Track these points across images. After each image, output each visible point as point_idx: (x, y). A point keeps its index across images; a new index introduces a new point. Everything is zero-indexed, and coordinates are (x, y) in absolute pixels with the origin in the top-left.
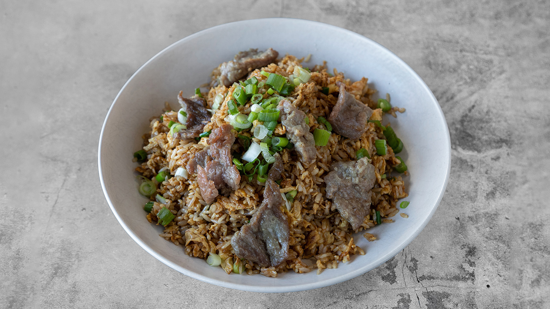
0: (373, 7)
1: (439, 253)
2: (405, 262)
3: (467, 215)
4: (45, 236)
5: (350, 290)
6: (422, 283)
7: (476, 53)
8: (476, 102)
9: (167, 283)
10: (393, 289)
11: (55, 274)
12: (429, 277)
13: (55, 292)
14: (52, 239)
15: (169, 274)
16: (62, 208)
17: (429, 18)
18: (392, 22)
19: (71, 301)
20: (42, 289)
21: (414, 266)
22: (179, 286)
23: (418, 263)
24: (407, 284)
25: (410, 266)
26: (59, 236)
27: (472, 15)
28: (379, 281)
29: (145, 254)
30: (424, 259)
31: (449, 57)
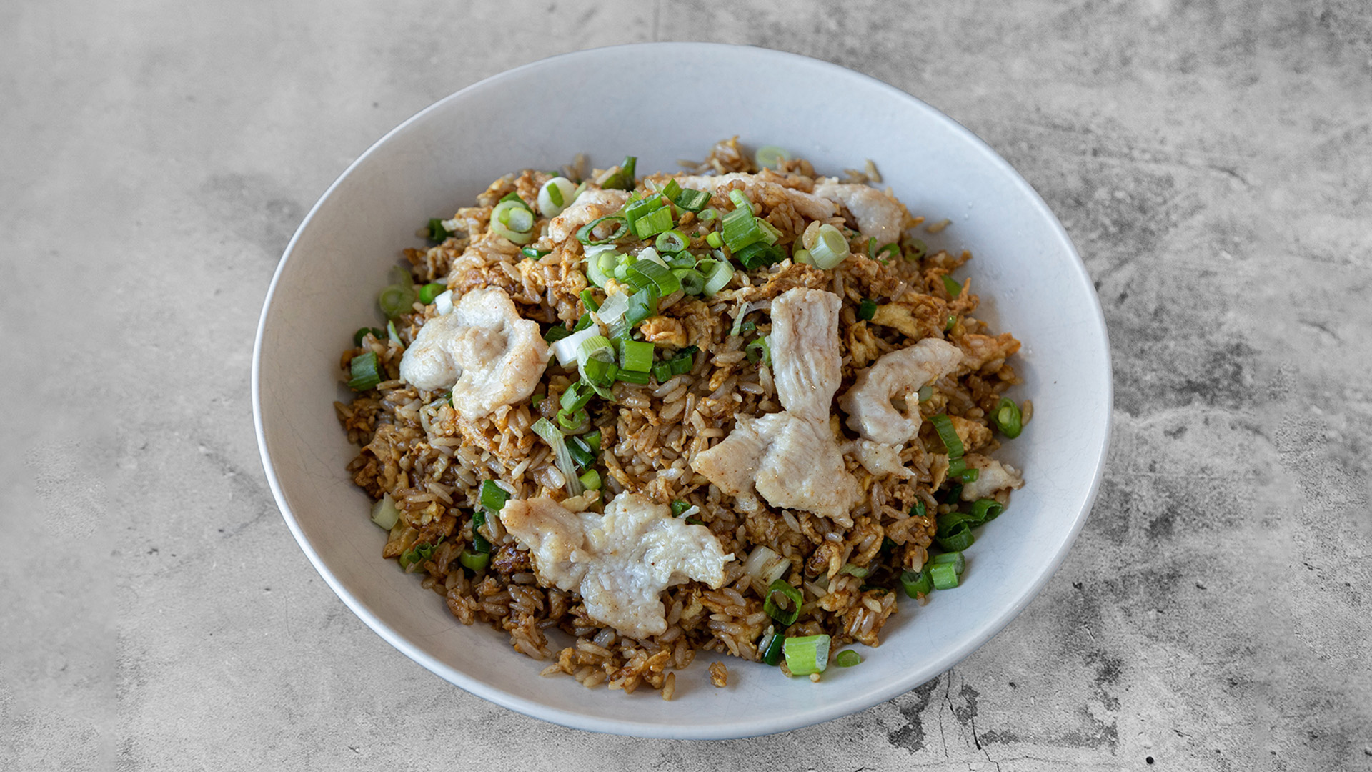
0: (880, 36)
1: (1032, 675)
3: (1101, 578)
6: (987, 751)
7: (1132, 159)
8: (1128, 285)
9: (357, 745)
10: (916, 766)
12: (1005, 736)
15: (361, 721)
17: (1018, 66)
18: (927, 76)
21: (968, 707)
22: (387, 752)
23: (977, 699)
25: (959, 708)
27: (1126, 62)
28: (881, 746)
29: (304, 669)
30: (993, 688)
31: (1065, 167)
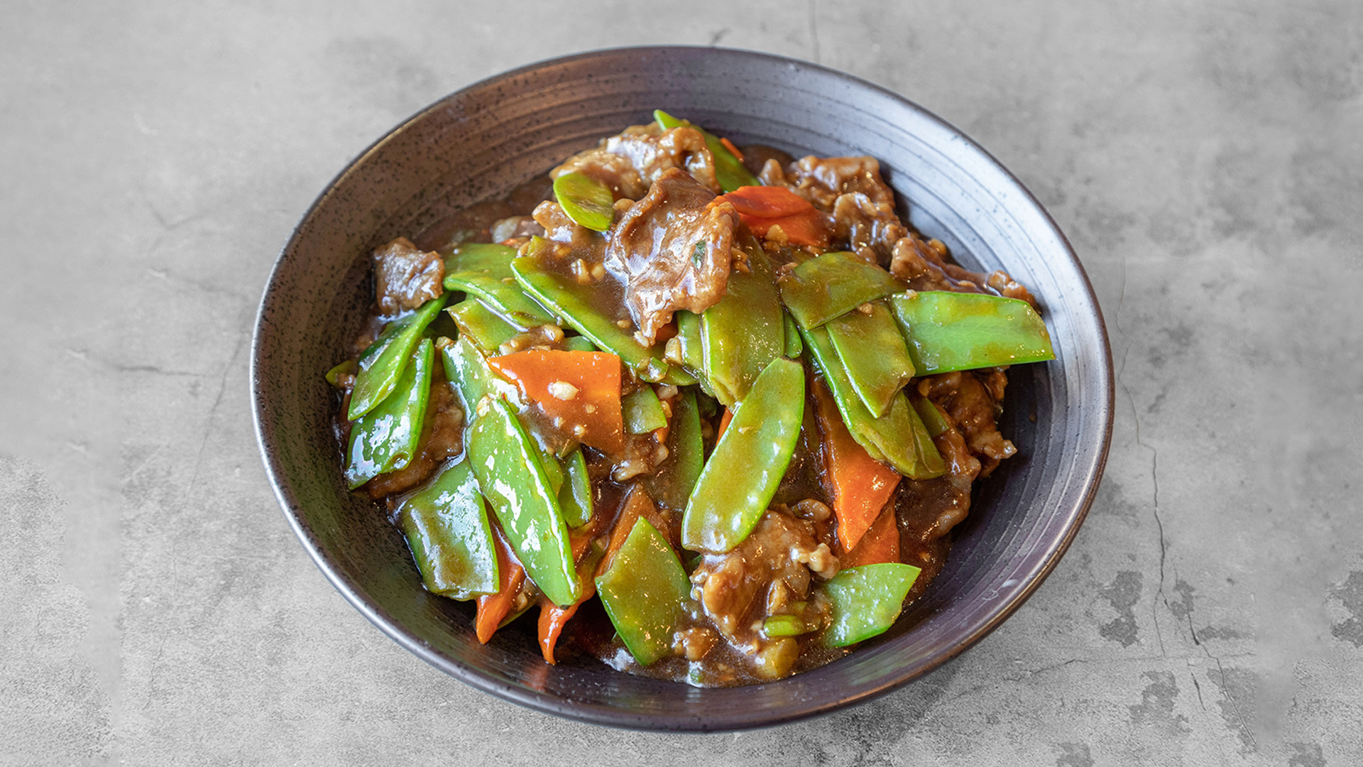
2: (1160, 591)
4: (192, 489)
5: (1018, 657)
11: (227, 587)
13: (228, 635)
14: (211, 497)
16: (236, 415)
19: (272, 660)
20: (193, 626)
24: (1166, 648)
26: (231, 489)
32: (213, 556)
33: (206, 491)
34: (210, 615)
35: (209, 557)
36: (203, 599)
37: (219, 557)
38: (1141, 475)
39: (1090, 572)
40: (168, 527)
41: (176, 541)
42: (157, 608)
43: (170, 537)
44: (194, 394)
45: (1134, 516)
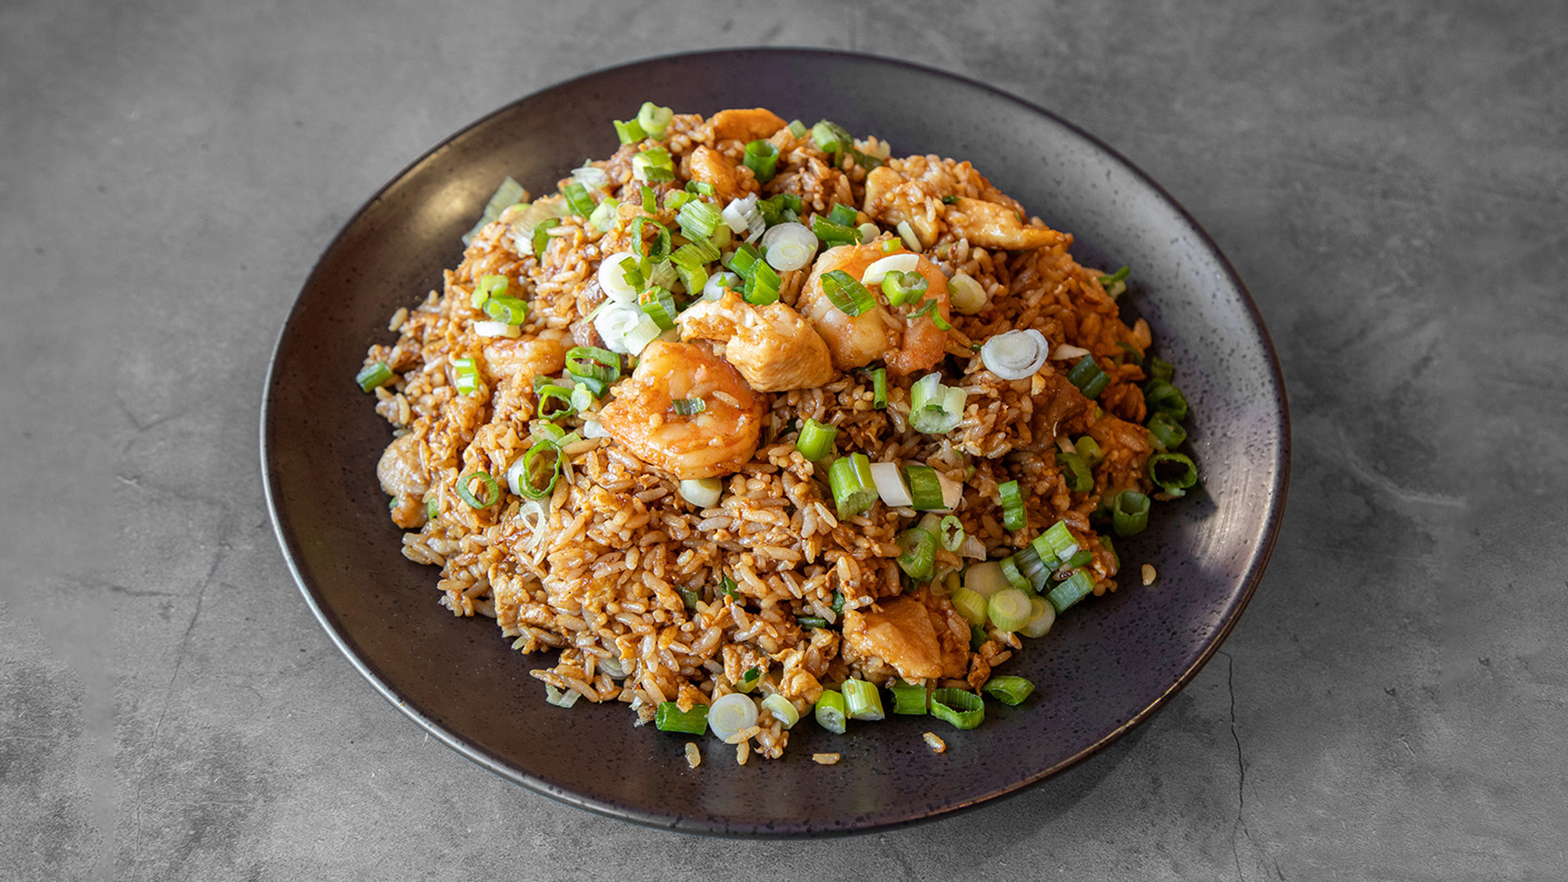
32: (183, 802)
33: (176, 728)
34: (177, 871)
35: (177, 804)
36: (169, 852)
37: (189, 803)
38: (1216, 686)
39: (1161, 798)
40: (133, 770)
41: (141, 786)
42: (116, 865)
43: (134, 782)
44: (166, 617)
45: (1209, 732)
